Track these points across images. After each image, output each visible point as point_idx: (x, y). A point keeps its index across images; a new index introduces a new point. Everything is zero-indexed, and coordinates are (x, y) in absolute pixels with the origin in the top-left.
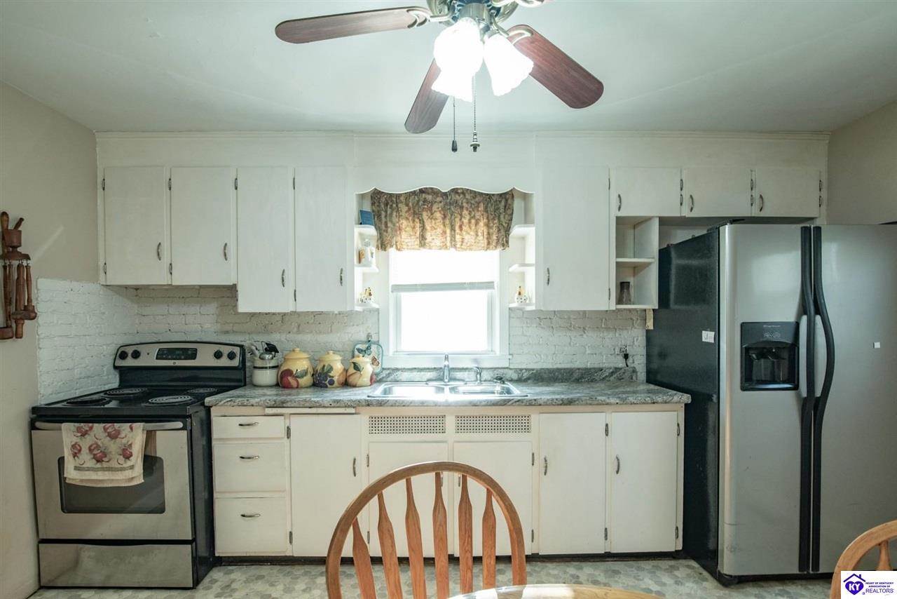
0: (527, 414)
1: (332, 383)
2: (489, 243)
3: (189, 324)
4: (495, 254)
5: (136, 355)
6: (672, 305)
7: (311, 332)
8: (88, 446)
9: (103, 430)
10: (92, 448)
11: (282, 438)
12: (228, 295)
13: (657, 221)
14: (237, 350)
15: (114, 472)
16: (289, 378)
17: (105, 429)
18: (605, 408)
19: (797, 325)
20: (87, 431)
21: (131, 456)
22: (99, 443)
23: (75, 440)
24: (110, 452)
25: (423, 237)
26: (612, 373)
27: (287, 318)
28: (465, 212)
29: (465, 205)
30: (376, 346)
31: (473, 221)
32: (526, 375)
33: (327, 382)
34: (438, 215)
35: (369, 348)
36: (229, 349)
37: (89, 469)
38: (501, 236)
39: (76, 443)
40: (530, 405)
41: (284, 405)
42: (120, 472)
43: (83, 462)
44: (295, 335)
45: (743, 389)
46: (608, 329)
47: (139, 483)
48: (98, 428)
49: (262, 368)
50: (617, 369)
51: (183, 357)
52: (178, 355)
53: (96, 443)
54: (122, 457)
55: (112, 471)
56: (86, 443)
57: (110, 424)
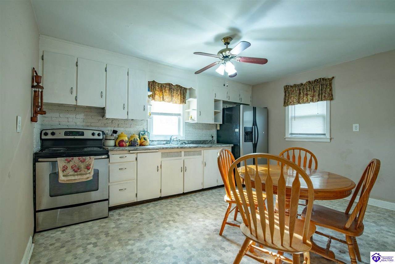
0: (201, 150)
1: (137, 145)
2: (181, 102)
3: (70, 122)
4: (181, 105)
5: (53, 134)
6: (225, 124)
7: (123, 127)
8: (71, 167)
9: (78, 159)
10: (73, 167)
11: (134, 161)
12: (89, 111)
13: (222, 101)
14: (101, 133)
15: (83, 176)
16: (123, 143)
17: (79, 159)
18: (217, 148)
19: (253, 128)
20: (71, 160)
21: (90, 168)
22: (76, 164)
23: (64, 164)
24: (81, 168)
25: (163, 98)
26: (210, 141)
27: (114, 122)
28: (175, 92)
29: (175, 89)
30: (147, 133)
31: (177, 95)
32: (190, 142)
33: (136, 144)
34: (167, 91)
35: (145, 133)
36: (98, 132)
37: (71, 175)
38: (183, 100)
39: (65, 166)
40: (203, 147)
41: (138, 149)
42: (85, 175)
43: (68, 173)
44: (117, 128)
45: (245, 142)
46: (208, 129)
47: (91, 179)
48: (76, 159)
49: (110, 139)
50: (211, 140)
51: (77, 135)
52: (75, 134)
53: (75, 165)
54: (86, 169)
55: (81, 175)
56: (69, 165)
57: (81, 157)
